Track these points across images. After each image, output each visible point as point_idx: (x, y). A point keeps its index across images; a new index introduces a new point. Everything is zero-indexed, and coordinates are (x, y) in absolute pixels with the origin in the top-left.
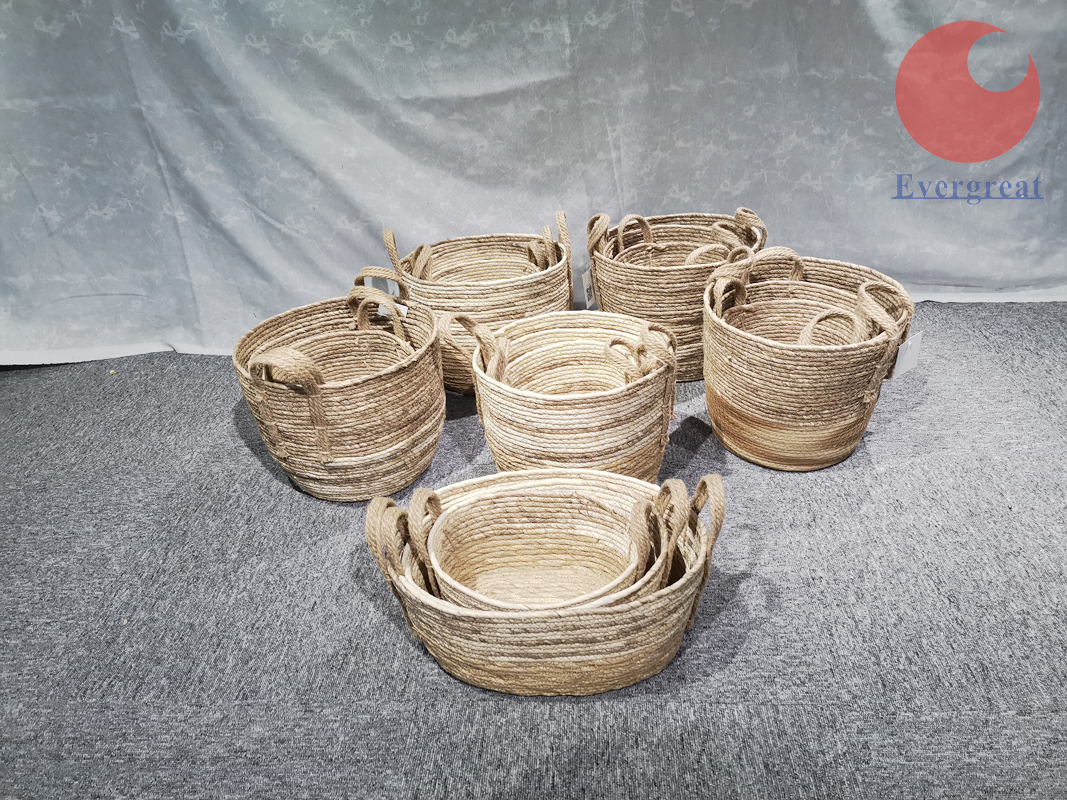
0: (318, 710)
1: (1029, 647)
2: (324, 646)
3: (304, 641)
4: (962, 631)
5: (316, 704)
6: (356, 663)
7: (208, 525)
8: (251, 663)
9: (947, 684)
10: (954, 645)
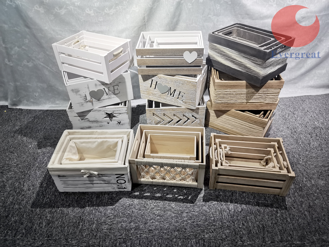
0: (71, 242)
1: (277, 220)
2: (73, 219)
3: (67, 217)
4: (259, 214)
5: (70, 240)
6: (82, 225)
7: (37, 173)
8: (50, 224)
9: (253, 232)
10: (256, 219)
